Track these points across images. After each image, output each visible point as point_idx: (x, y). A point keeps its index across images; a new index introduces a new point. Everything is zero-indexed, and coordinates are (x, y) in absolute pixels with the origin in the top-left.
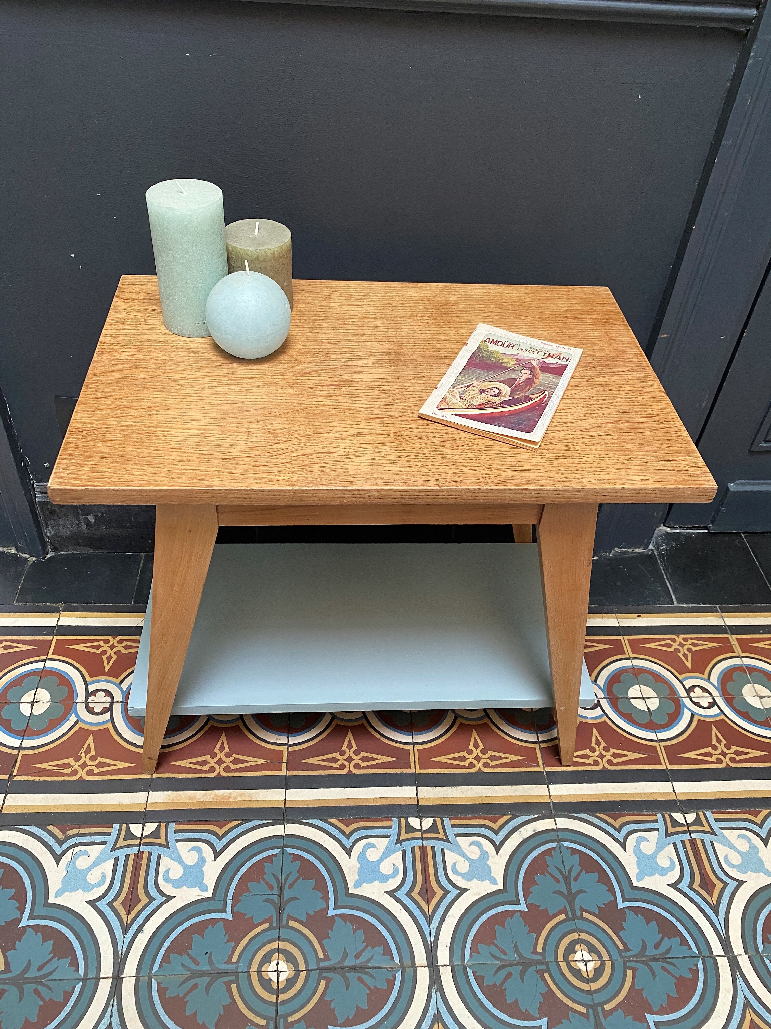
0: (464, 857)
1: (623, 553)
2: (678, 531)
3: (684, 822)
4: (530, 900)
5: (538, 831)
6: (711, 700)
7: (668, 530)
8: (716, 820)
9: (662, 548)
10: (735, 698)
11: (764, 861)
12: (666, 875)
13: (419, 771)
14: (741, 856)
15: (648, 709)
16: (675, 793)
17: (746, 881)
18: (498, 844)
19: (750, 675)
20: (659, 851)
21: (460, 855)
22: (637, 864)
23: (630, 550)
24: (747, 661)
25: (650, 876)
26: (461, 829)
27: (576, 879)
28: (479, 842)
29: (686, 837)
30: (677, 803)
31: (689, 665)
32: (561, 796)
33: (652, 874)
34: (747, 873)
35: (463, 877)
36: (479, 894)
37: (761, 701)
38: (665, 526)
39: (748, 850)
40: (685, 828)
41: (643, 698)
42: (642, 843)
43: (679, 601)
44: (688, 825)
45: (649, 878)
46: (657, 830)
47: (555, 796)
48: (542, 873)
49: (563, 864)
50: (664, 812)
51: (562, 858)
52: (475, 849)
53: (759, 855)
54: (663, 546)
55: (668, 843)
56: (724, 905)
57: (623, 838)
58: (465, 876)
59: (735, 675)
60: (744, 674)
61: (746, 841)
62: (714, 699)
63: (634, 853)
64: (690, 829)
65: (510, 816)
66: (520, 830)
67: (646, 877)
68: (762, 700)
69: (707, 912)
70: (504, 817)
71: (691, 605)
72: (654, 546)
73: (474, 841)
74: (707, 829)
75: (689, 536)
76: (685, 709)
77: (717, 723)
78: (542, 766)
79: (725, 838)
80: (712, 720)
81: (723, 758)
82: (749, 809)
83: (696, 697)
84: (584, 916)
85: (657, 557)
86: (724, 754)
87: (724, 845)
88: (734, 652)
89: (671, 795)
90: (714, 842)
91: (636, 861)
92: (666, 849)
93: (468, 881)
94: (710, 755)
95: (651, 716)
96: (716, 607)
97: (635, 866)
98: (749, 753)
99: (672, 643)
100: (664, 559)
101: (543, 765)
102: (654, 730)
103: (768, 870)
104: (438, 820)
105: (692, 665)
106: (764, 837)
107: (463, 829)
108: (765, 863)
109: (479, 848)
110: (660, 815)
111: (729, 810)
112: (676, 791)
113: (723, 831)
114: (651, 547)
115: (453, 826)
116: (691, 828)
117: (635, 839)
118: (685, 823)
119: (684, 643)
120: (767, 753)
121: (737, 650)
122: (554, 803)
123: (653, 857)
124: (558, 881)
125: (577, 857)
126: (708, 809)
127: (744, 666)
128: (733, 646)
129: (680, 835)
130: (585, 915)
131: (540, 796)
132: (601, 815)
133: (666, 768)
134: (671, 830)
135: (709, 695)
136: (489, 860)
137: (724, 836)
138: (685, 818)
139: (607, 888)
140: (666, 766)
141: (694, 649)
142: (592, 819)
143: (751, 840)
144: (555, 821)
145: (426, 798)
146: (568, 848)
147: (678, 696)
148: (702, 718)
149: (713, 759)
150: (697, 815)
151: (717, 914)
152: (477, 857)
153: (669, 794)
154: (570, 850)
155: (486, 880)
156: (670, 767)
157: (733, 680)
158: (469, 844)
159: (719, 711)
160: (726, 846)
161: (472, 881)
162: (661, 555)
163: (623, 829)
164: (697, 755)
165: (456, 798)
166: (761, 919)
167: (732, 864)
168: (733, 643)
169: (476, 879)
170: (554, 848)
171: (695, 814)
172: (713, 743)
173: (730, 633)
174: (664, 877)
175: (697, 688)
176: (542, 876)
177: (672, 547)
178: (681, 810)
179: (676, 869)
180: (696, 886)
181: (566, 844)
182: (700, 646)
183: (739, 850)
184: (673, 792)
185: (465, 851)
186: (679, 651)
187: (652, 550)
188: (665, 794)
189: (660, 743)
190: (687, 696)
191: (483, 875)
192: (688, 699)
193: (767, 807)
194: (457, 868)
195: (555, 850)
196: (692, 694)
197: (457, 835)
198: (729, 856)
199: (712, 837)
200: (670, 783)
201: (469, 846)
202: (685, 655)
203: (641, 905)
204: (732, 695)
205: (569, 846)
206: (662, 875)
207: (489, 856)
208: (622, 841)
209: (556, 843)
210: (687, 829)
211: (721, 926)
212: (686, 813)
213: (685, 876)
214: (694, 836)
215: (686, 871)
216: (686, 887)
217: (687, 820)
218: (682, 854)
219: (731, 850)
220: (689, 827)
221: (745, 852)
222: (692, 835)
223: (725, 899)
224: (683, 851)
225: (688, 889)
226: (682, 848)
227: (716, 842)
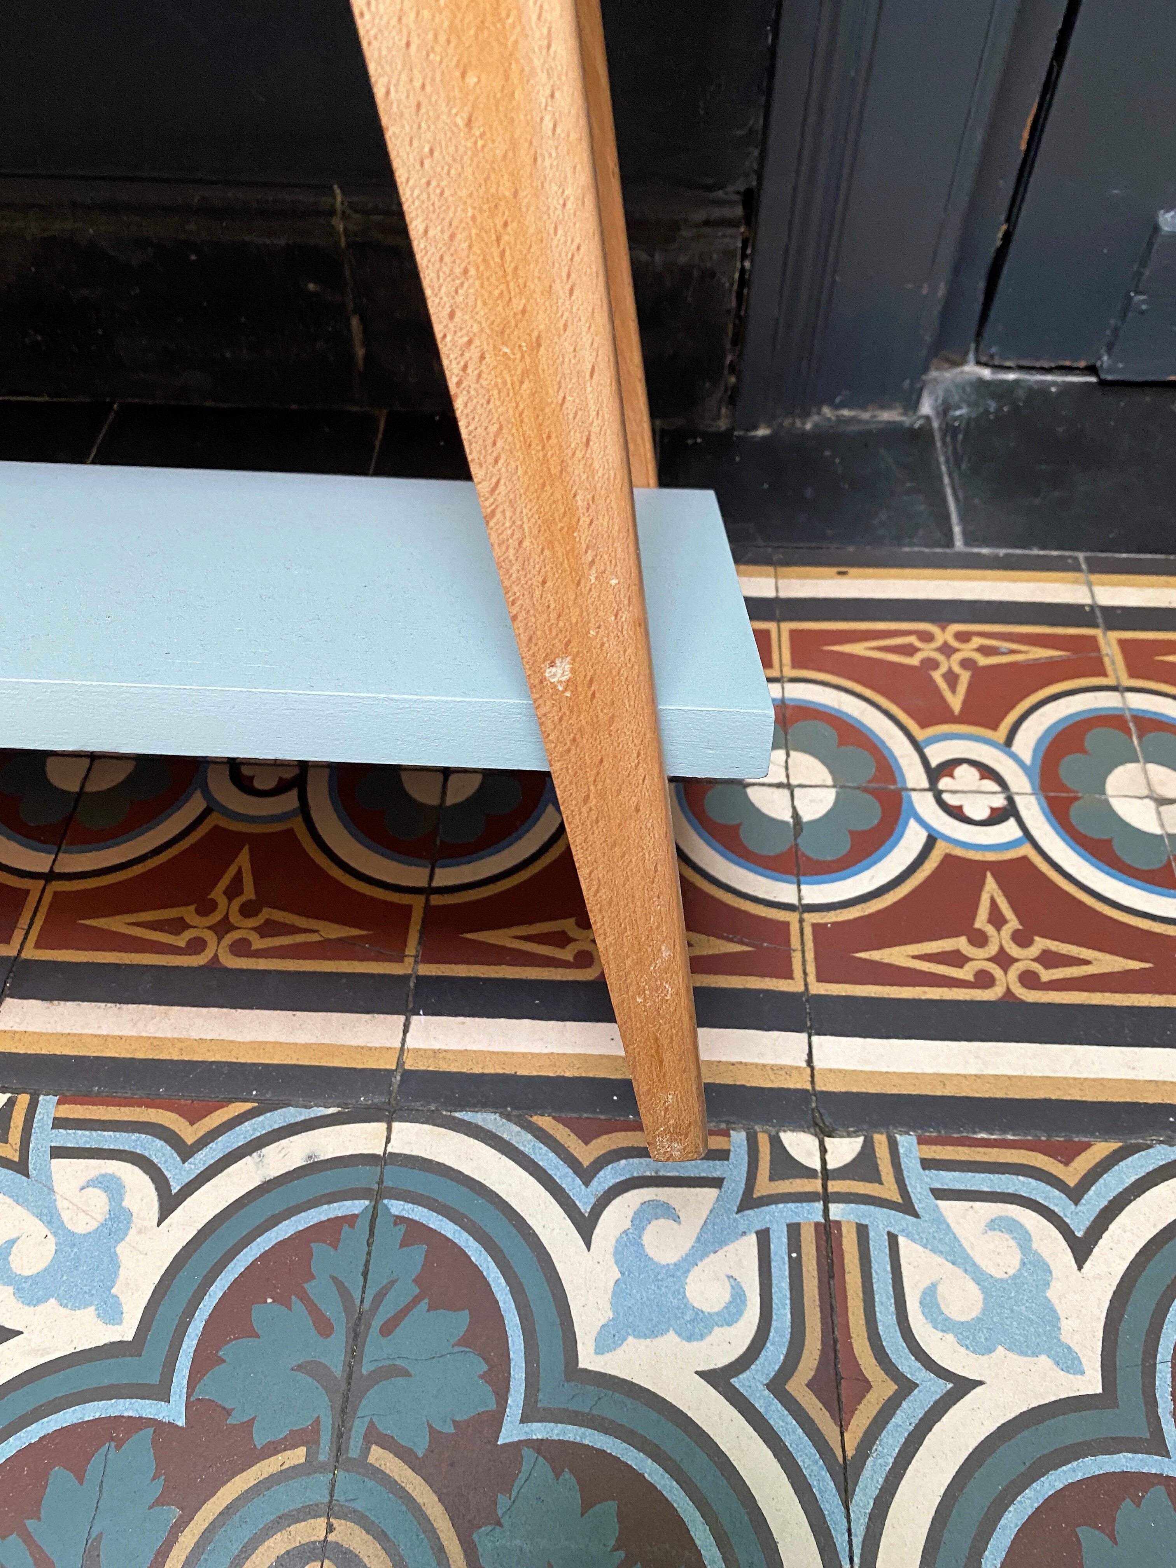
0: (49, 1223)
1: (840, 420)
2: (1011, 376)
3: (815, 1164)
4: (208, 1389)
5: (322, 1158)
6: (999, 801)
7: (986, 373)
8: (927, 1164)
9: (958, 413)
10: (1076, 799)
11: (1062, 1316)
12: (702, 1337)
13: (30, 953)
14: (985, 1291)
15: (796, 815)
16: (812, 1069)
17: (981, 1383)
18: (174, 1191)
19: (1140, 737)
20: (705, 1255)
21: (40, 1216)
22: (614, 1294)
23: (866, 416)
24: (1138, 702)
25: (646, 1337)
26: (80, 1132)
27: (387, 1329)
28: (119, 1179)
29: (813, 1213)
30: (808, 1102)
31: (956, 702)
32: (435, 1052)
33: (653, 1332)
34: (991, 1351)
35: (19, 1292)
36: (46, 1351)
37: (1159, 813)
38: (979, 363)
39: (1012, 1272)
40: (816, 1185)
41: (788, 786)
42: (654, 1222)
43: (970, 539)
44: (826, 1174)
45: (643, 1343)
46: (716, 1183)
47: (417, 1050)
48: (283, 1300)
49: (365, 1274)
50: (757, 1128)
51: (369, 1253)
52: (98, 1201)
53: (1049, 1294)
54: (960, 408)
55: (742, 1228)
56: (880, 1461)
57: (593, 1200)
58: (26, 1286)
59: (1093, 738)
60: (1122, 736)
61: (1012, 1243)
62: (1010, 800)
63: (616, 1253)
64: (830, 1189)
65: (249, 1106)
66: (264, 1151)
67: (630, 1339)
68: (1163, 809)
69: (813, 1482)
70: (232, 1106)
71: (1002, 552)
72: (936, 409)
73: (104, 1176)
74: (889, 1190)
75: (1042, 390)
76: (912, 823)
77: (1002, 870)
78: (412, 960)
79: (944, 1226)
80: (991, 857)
81: (996, 971)
82: (1049, 1136)
83: (954, 792)
84: (371, 1460)
85: (937, 436)
86: (1003, 960)
87: (933, 1250)
88: (1104, 674)
89: (795, 1073)
90: (901, 1240)
91: (612, 1283)
92: (731, 1248)
93: (28, 1304)
94: (957, 959)
95: (796, 836)
96: (1076, 559)
97: (605, 1300)
98: (1087, 962)
99: (918, 644)
100: (954, 437)
101: (416, 957)
102: (798, 875)
103: (1069, 1348)
104: (23, 1100)
105: (965, 703)
106: (1079, 1234)
107: (87, 1133)
108: (1063, 1324)
109: (111, 1199)
110: (743, 1135)
111: (979, 1136)
112: (816, 1063)
113: (941, 1203)
114: (926, 408)
115: (59, 1123)
116: (834, 1186)
117: (636, 1205)
118: (817, 1166)
119: (955, 644)
120: (1147, 965)
121: (1115, 670)
122: (408, 1075)
123: (679, 1273)
124: (324, 1327)
125: (418, 1254)
126: (909, 1126)
127: (1128, 714)
128: (1106, 660)
129: (792, 1206)
130: (378, 1456)
131: (370, 1049)
132: (544, 1121)
133: (801, 988)
134: (764, 1186)
135: (997, 788)
136: (127, 1239)
137: (940, 1221)
138: (823, 1150)
139: (485, 1368)
140: (806, 985)
141: (983, 661)
142: (510, 1132)
143: (1031, 1240)
144: (389, 1129)
145: (15, 1032)
146: (400, 1220)
147: (899, 785)
148: (959, 852)
149: (966, 973)
150: (868, 1145)
151: (846, 1495)
152: (93, 1225)
153: (788, 1070)
154: (403, 1228)
155: (91, 1304)
156: (818, 988)
157: (1083, 751)
158: (82, 1182)
159: (1019, 833)
160: (941, 1252)
161: (41, 1307)
162: (950, 430)
163: (601, 1173)
164: (915, 957)
165: (105, 1038)
166: (1005, 1527)
167: (947, 1319)
168: (1105, 649)
169: (59, 1299)
170: (351, 1220)
171: (861, 1139)
172: (977, 925)
173: (1102, 625)
174: (695, 1345)
175: (965, 767)
176: (277, 1306)
177: (987, 412)
178: (816, 1124)
179: (741, 1323)
180: (797, 1387)
181: (397, 1207)
182: (1003, 654)
183: (983, 1273)
184: (804, 1064)
185: (61, 1204)
186: (936, 665)
187: (927, 418)
188: (776, 1069)
189: (806, 916)
190: (926, 785)
191: (86, 1289)
192: (929, 795)
193: (1107, 1133)
194: (11, 1258)
195: (352, 1226)
196: (944, 783)
197: (58, 1152)
198: (940, 1288)
199: (897, 1221)
200: (804, 1036)
201: (83, 1188)
202: (952, 679)
203: (583, 1436)
204: (1068, 790)
205: (405, 1214)
206: (689, 1339)
207: (129, 1228)
208: (585, 1208)
209: (367, 1202)
210: (820, 1189)
211: (850, 1542)
212: (830, 1136)
213: (768, 1344)
214: (837, 1211)
215: (777, 1329)
216: (761, 1387)
217: (828, 1157)
218: (780, 1270)
219: (955, 1268)
220: (830, 1183)
221: (1002, 1280)
222: (832, 1207)
223: (891, 1441)
224: (787, 1259)
225: (767, 1392)
226: (784, 1248)
227: (907, 1236)
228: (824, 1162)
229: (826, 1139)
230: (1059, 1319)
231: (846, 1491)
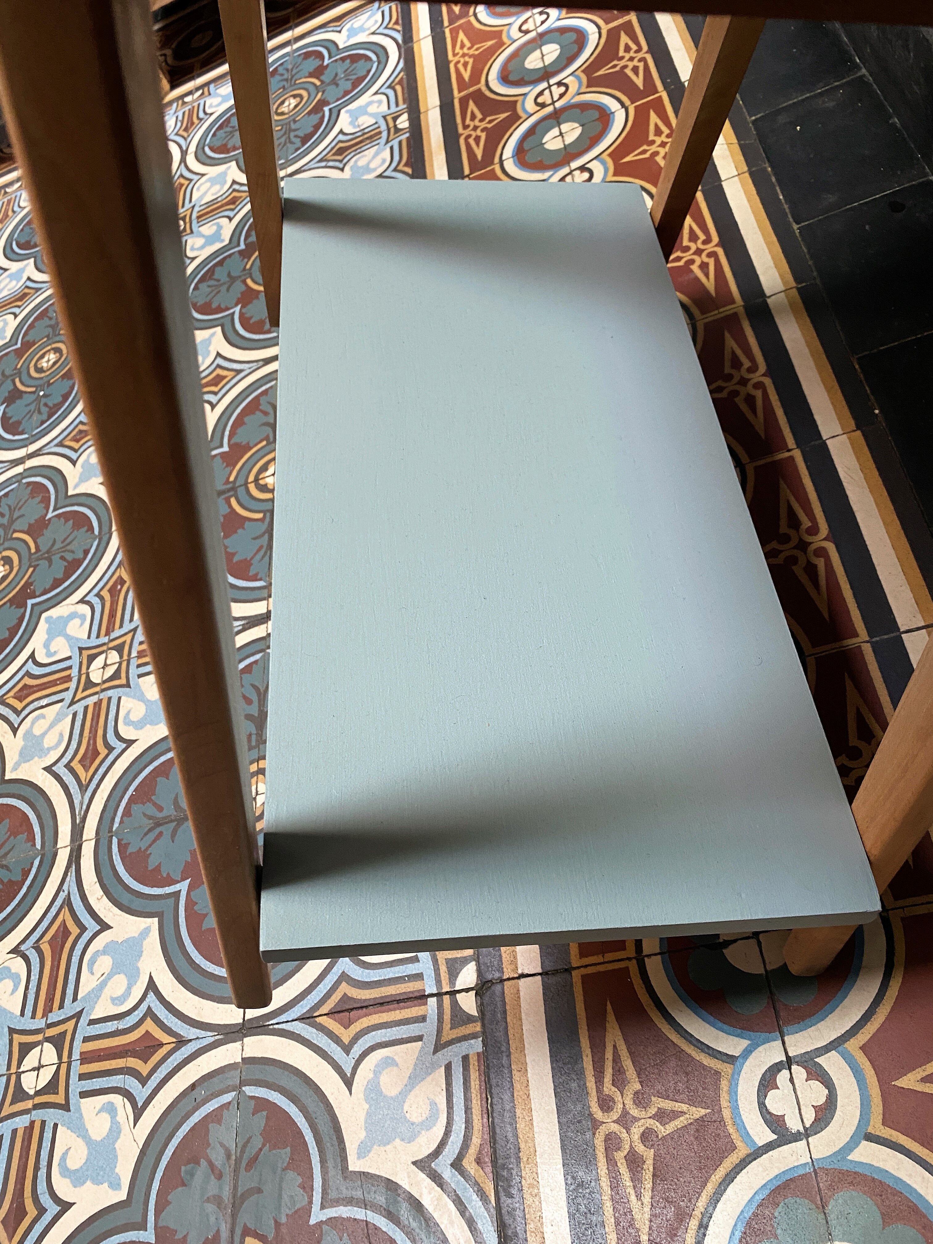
3: (458, 986)
6: (794, 1125)
8: (466, 1059)
11: (386, 1148)
14: (396, 1098)
16: (519, 978)
17: (351, 1094)
29: (430, 987)
30: (496, 979)
31: (907, 1084)
34: (365, 1100)
39: (408, 1115)
40: (446, 988)
44: (453, 994)
53: (398, 1140)
56: (315, 1036)
61: (424, 1118)
62: (799, 1136)
64: (445, 997)
69: (306, 1001)
76: (744, 1042)
77: (717, 1124)
80: (726, 1113)
81: (616, 1114)
82: (490, 1151)
83: (791, 1080)
86: (626, 1121)
87: (416, 1065)
89: (513, 966)
90: (420, 1043)
94: (620, 1081)
98: (638, 1197)
103: (371, 1151)
105: (908, 1093)
106: (433, 1165)
108: (383, 1149)
112: (523, 980)
113: (443, 1069)
116: (446, 999)
126: (488, 1046)
129: (433, 974)
134: (442, 956)
135: (808, 1125)
137: (433, 1068)
138: (467, 990)
140: (578, 968)
147: (783, 1029)
148: (724, 1085)
149: (609, 1089)
150: (473, 1019)
151: (301, 1019)
157: (885, 1223)
159: (760, 1142)
160: (415, 1070)
164: (615, 1048)
167: (380, 1073)
171: (476, 1014)
172: (654, 1099)
175: (826, 1092)
178: (482, 984)
180: (344, 988)
183: (406, 1097)
184: (520, 972)
192: (781, 1057)
196: (799, 1072)
198: (395, 1071)
199: (430, 1040)
200: (540, 970)
210: (444, 990)
211: (283, 1023)
212: (476, 993)
213: (362, 969)
214: (432, 1001)
215: (369, 973)
216: (343, 968)
217: (464, 994)
218: (399, 972)
219: (407, 1078)
220: (448, 996)
221: (403, 1109)
222: (434, 999)
223: (323, 1042)
224: (404, 974)
225: (341, 972)
226: (409, 973)
227: (422, 1047)
228: (459, 991)
229: (474, 992)
230: (384, 1146)
231: (303, 1019)
